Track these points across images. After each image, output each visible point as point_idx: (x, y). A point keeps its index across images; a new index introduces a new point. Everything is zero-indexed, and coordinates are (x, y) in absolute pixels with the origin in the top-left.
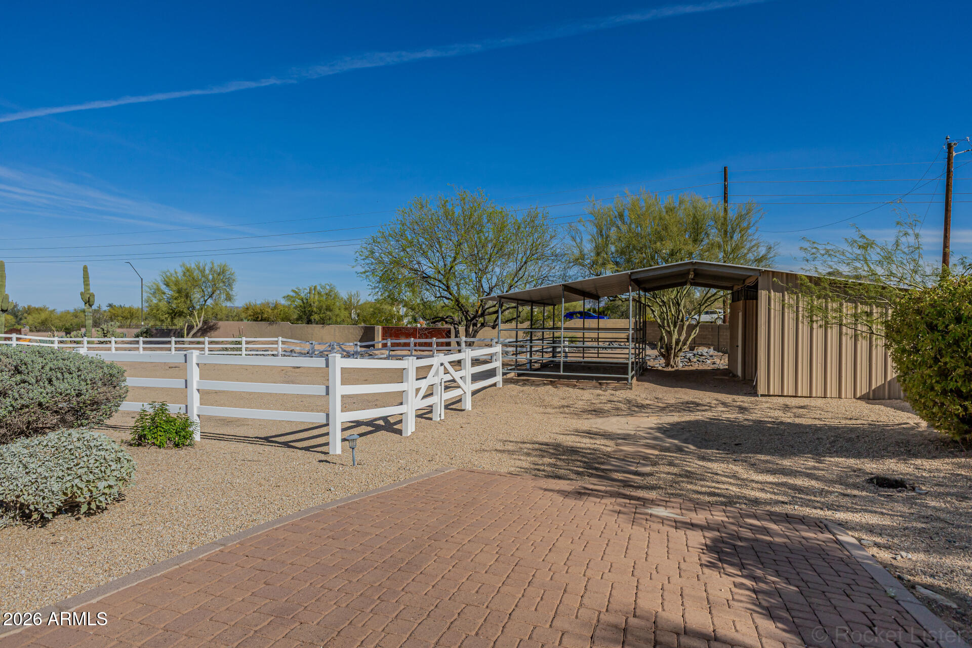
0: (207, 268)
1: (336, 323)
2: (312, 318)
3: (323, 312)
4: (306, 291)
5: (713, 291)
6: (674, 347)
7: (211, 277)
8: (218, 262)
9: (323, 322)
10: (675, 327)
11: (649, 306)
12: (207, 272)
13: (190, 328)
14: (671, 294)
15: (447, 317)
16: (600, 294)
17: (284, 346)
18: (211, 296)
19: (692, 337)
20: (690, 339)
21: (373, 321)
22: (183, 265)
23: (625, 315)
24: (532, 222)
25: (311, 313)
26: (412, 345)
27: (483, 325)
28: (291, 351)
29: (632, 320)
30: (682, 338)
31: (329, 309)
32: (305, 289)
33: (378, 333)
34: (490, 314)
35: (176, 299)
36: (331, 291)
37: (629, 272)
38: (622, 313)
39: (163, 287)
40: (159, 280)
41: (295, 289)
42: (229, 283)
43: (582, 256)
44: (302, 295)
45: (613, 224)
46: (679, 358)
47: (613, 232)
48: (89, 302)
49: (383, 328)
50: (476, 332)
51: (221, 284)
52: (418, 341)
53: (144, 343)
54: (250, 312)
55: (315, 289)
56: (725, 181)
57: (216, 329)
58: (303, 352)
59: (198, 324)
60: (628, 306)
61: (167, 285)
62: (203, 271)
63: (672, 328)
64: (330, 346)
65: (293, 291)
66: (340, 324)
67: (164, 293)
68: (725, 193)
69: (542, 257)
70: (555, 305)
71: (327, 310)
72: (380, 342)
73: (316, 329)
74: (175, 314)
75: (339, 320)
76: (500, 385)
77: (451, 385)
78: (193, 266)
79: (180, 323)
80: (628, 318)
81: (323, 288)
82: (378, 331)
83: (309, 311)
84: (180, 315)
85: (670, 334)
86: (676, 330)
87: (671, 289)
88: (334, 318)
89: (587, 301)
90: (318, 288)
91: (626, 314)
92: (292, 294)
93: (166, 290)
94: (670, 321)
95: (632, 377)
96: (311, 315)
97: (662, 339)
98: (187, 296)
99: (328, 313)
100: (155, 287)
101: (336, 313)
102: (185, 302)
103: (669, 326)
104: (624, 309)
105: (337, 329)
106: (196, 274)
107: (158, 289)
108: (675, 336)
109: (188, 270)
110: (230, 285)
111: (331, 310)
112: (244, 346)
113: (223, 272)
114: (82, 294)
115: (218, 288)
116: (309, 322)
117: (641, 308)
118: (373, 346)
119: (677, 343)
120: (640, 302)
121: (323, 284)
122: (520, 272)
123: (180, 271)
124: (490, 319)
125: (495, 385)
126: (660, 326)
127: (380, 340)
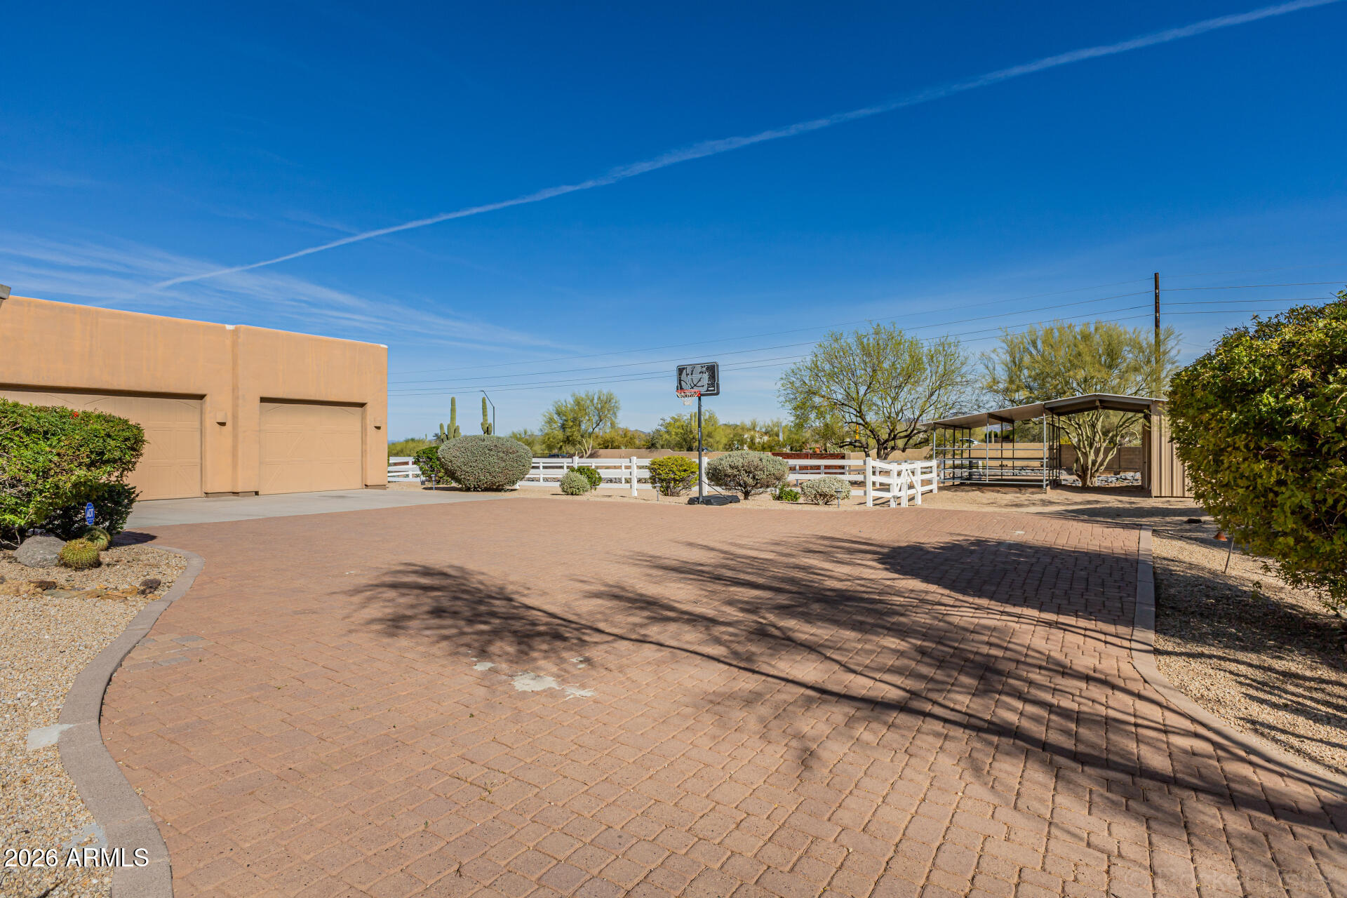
0: (595, 397)
1: (718, 450)
2: (693, 445)
3: (704, 439)
5: (1130, 414)
6: (1090, 467)
7: (598, 405)
8: (606, 391)
10: (1091, 448)
11: (1063, 428)
12: (595, 400)
13: (581, 455)
14: (1086, 417)
15: (855, 442)
16: (1014, 418)
18: (598, 424)
19: (1109, 458)
20: (1107, 460)
22: (573, 395)
23: (1037, 438)
24: (944, 350)
25: (693, 439)
27: (893, 448)
29: (1046, 445)
30: (1099, 460)
34: (901, 438)
37: (1043, 403)
38: (1034, 436)
40: (552, 409)
41: (675, 416)
42: (614, 411)
43: (995, 381)
45: (1027, 350)
46: (1096, 479)
47: (1027, 359)
48: (487, 431)
50: (887, 455)
51: (608, 413)
56: (1156, 288)
60: (1042, 429)
61: (558, 415)
62: (592, 400)
63: (1088, 449)
65: (672, 417)
67: (555, 423)
68: (1156, 302)
69: (953, 384)
70: (970, 429)
74: (569, 442)
76: (935, 491)
77: (911, 487)
78: (583, 395)
79: (572, 450)
80: (1041, 441)
83: (690, 438)
84: (572, 443)
85: (1085, 455)
86: (1092, 451)
87: (1086, 413)
88: (715, 445)
89: (1004, 424)
91: (1039, 438)
93: (557, 420)
94: (1086, 442)
95: (1047, 485)
96: (693, 442)
97: (1077, 460)
99: (710, 439)
100: (548, 417)
103: (1085, 448)
104: (1036, 431)
106: (586, 402)
107: (552, 419)
108: (1091, 457)
109: (578, 400)
111: (712, 437)
114: (482, 424)
115: (604, 417)
116: (689, 449)
117: (1055, 431)
119: (1094, 463)
120: (1054, 426)
122: (933, 397)
124: (900, 443)
125: (931, 491)
126: (1075, 447)
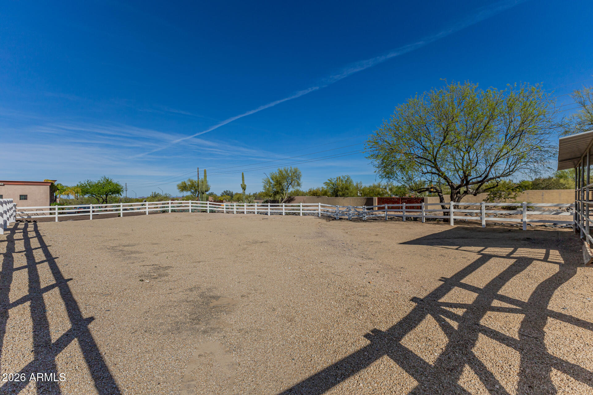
0: (288, 170)
1: (351, 196)
2: (338, 193)
3: (343, 190)
4: (335, 180)
7: (290, 175)
8: (293, 167)
9: (343, 195)
12: (289, 172)
13: (282, 199)
17: (322, 208)
18: (290, 184)
21: (371, 195)
22: (279, 170)
25: (338, 191)
26: (404, 208)
27: (466, 193)
28: (327, 211)
31: (347, 189)
32: (335, 179)
33: (375, 201)
35: (275, 185)
36: (348, 179)
39: (271, 180)
40: (269, 177)
41: (329, 179)
42: (298, 177)
44: (333, 182)
49: (378, 198)
50: (460, 198)
51: (295, 178)
52: (409, 205)
53: (271, 206)
54: (311, 193)
55: (339, 178)
57: (294, 200)
58: (333, 212)
59: (286, 198)
61: (272, 179)
62: (287, 172)
64: (348, 208)
65: (329, 180)
66: (353, 197)
67: (271, 183)
71: (346, 189)
72: (376, 206)
73: (340, 199)
74: (276, 193)
75: (352, 194)
78: (283, 169)
79: (278, 197)
81: (344, 178)
82: (375, 200)
83: (337, 190)
84: (278, 193)
88: (350, 194)
90: (341, 178)
92: (328, 181)
93: (272, 182)
96: (338, 192)
98: (280, 184)
99: (347, 191)
100: (267, 180)
101: (351, 191)
102: (279, 187)
105: (351, 199)
106: (284, 173)
107: (269, 182)
109: (280, 172)
110: (299, 178)
111: (348, 189)
112: (301, 208)
113: (295, 172)
114: (241, 185)
115: (294, 180)
116: (337, 196)
118: (372, 209)
121: (344, 175)
123: (277, 172)
124: (473, 188)
127: (376, 205)
